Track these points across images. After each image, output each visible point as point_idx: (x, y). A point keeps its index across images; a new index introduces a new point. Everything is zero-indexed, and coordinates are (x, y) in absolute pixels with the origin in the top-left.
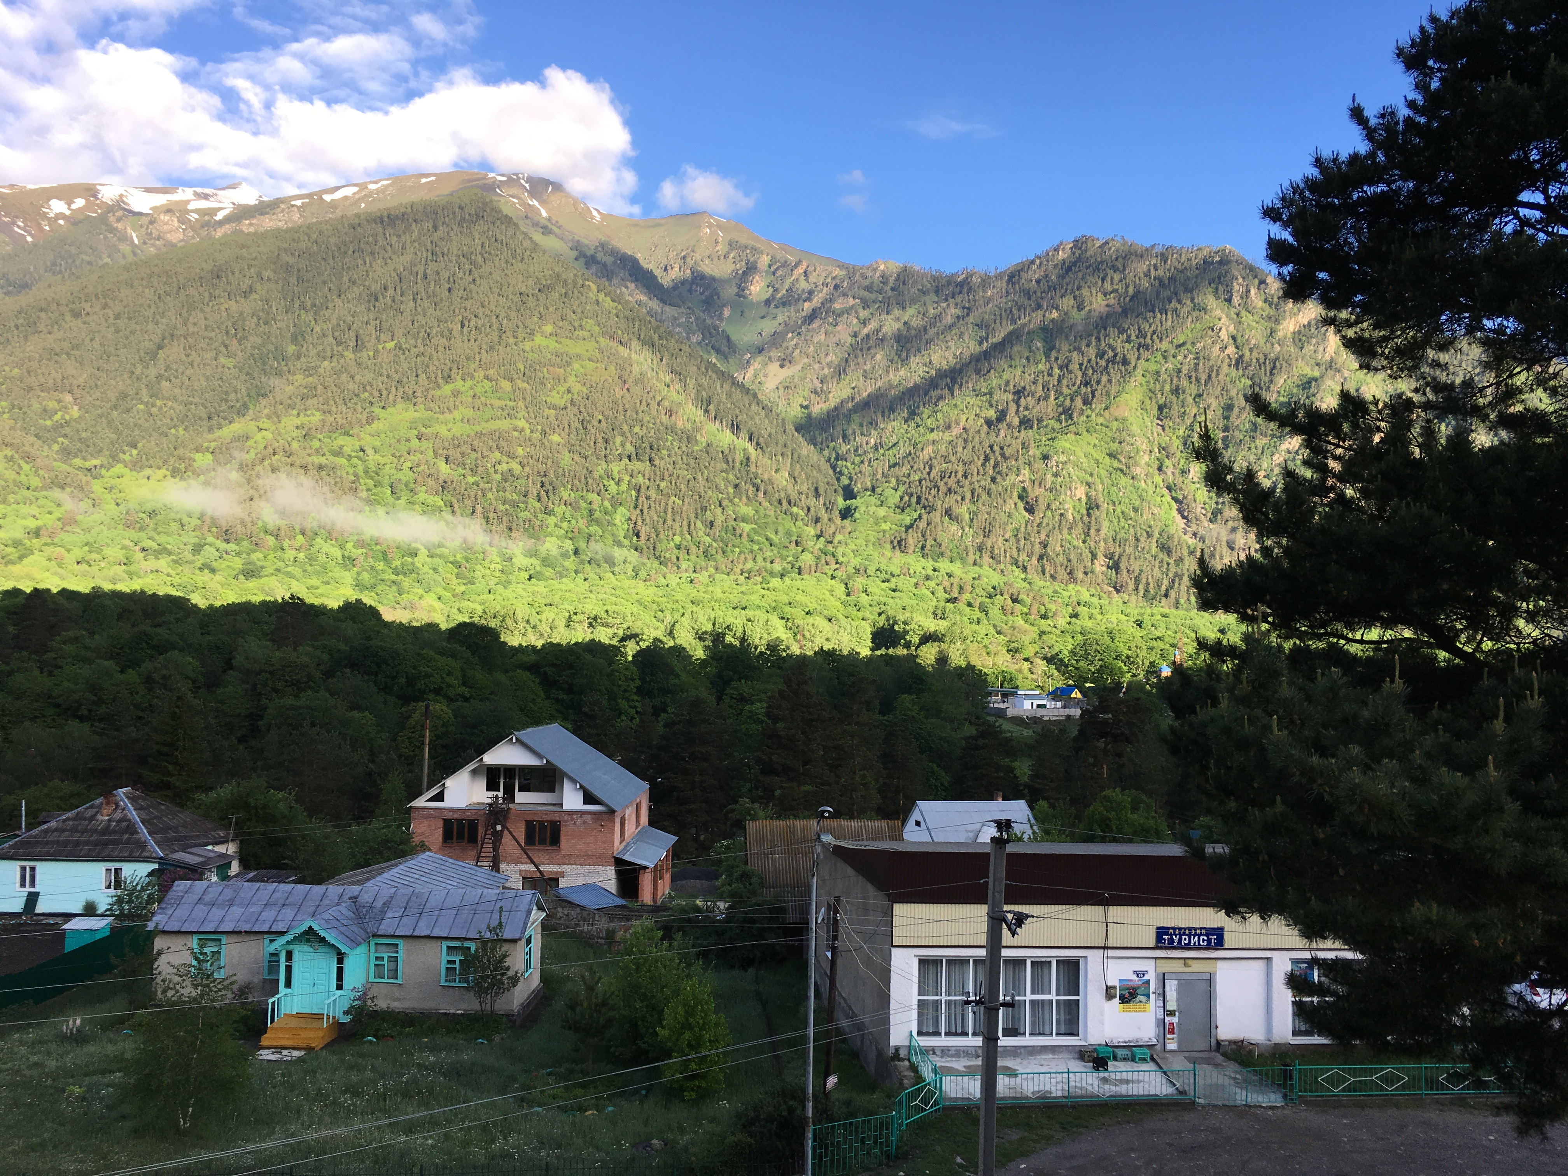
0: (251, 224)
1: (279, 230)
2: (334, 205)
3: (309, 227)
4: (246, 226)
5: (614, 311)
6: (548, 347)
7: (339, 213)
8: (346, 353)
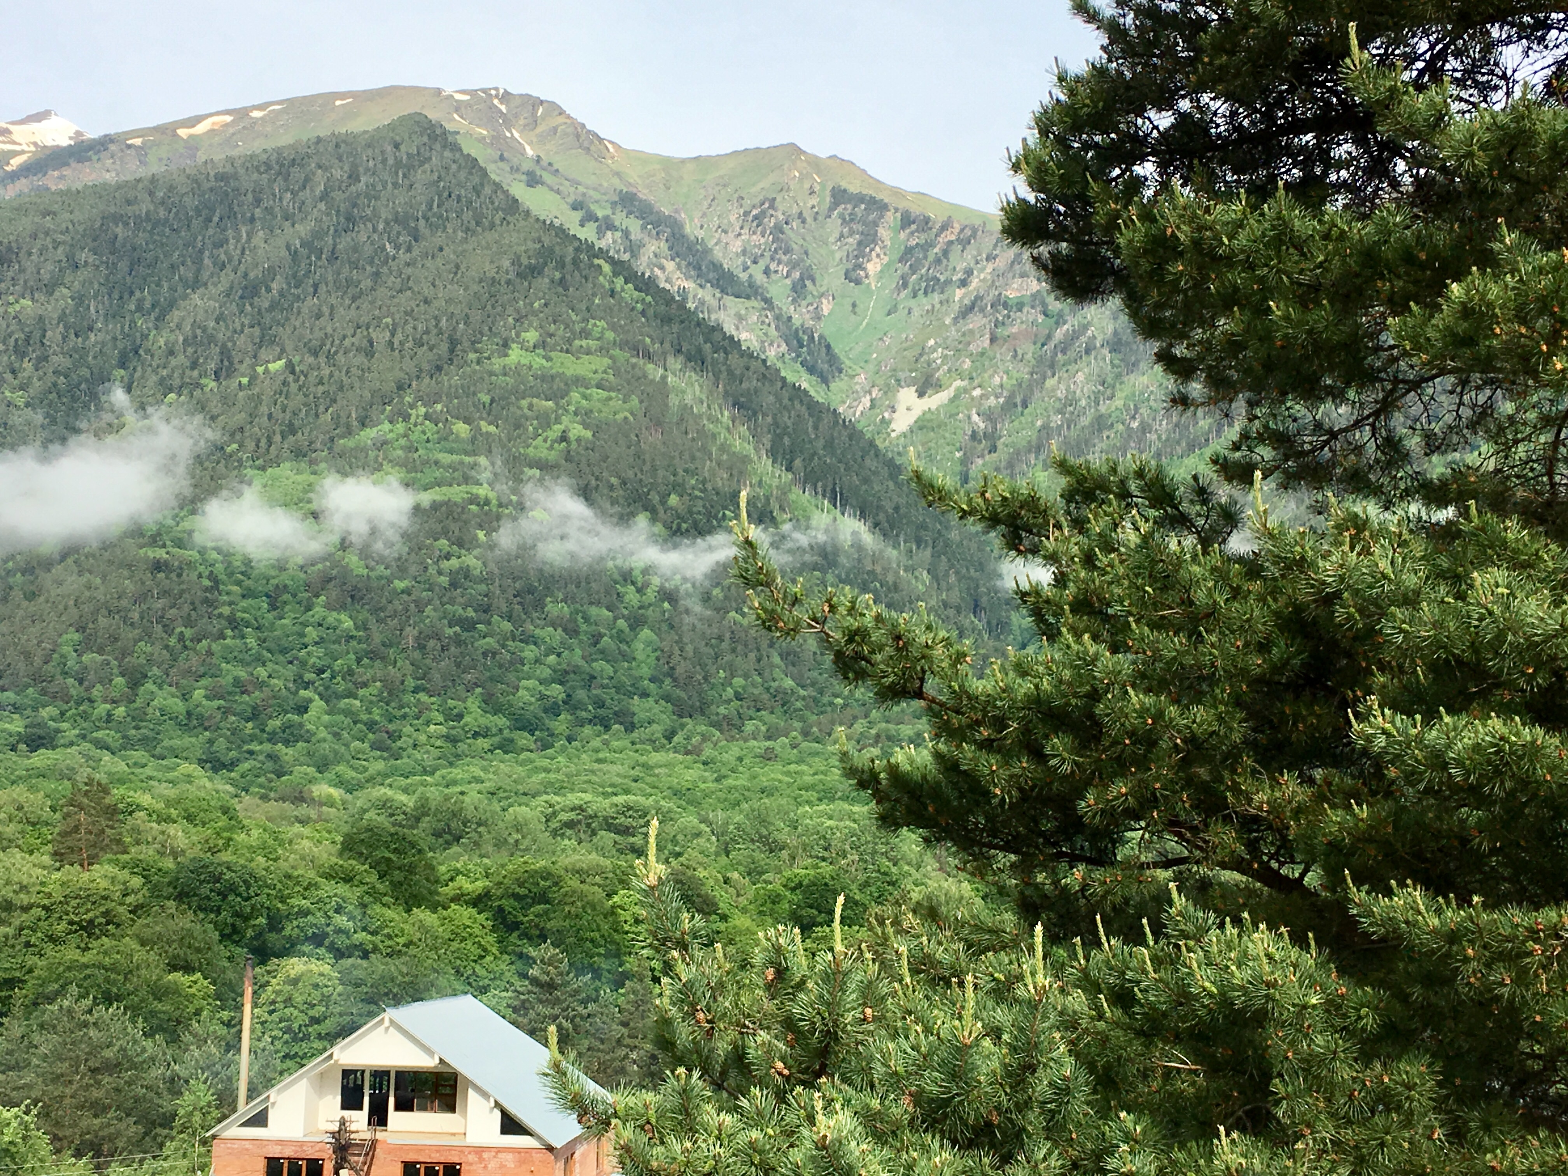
0: (62, 177)
1: (105, 185)
2: (193, 144)
3: (153, 179)
4: (54, 181)
5: (639, 306)
6: (530, 367)
7: (201, 157)
8: (203, 381)
